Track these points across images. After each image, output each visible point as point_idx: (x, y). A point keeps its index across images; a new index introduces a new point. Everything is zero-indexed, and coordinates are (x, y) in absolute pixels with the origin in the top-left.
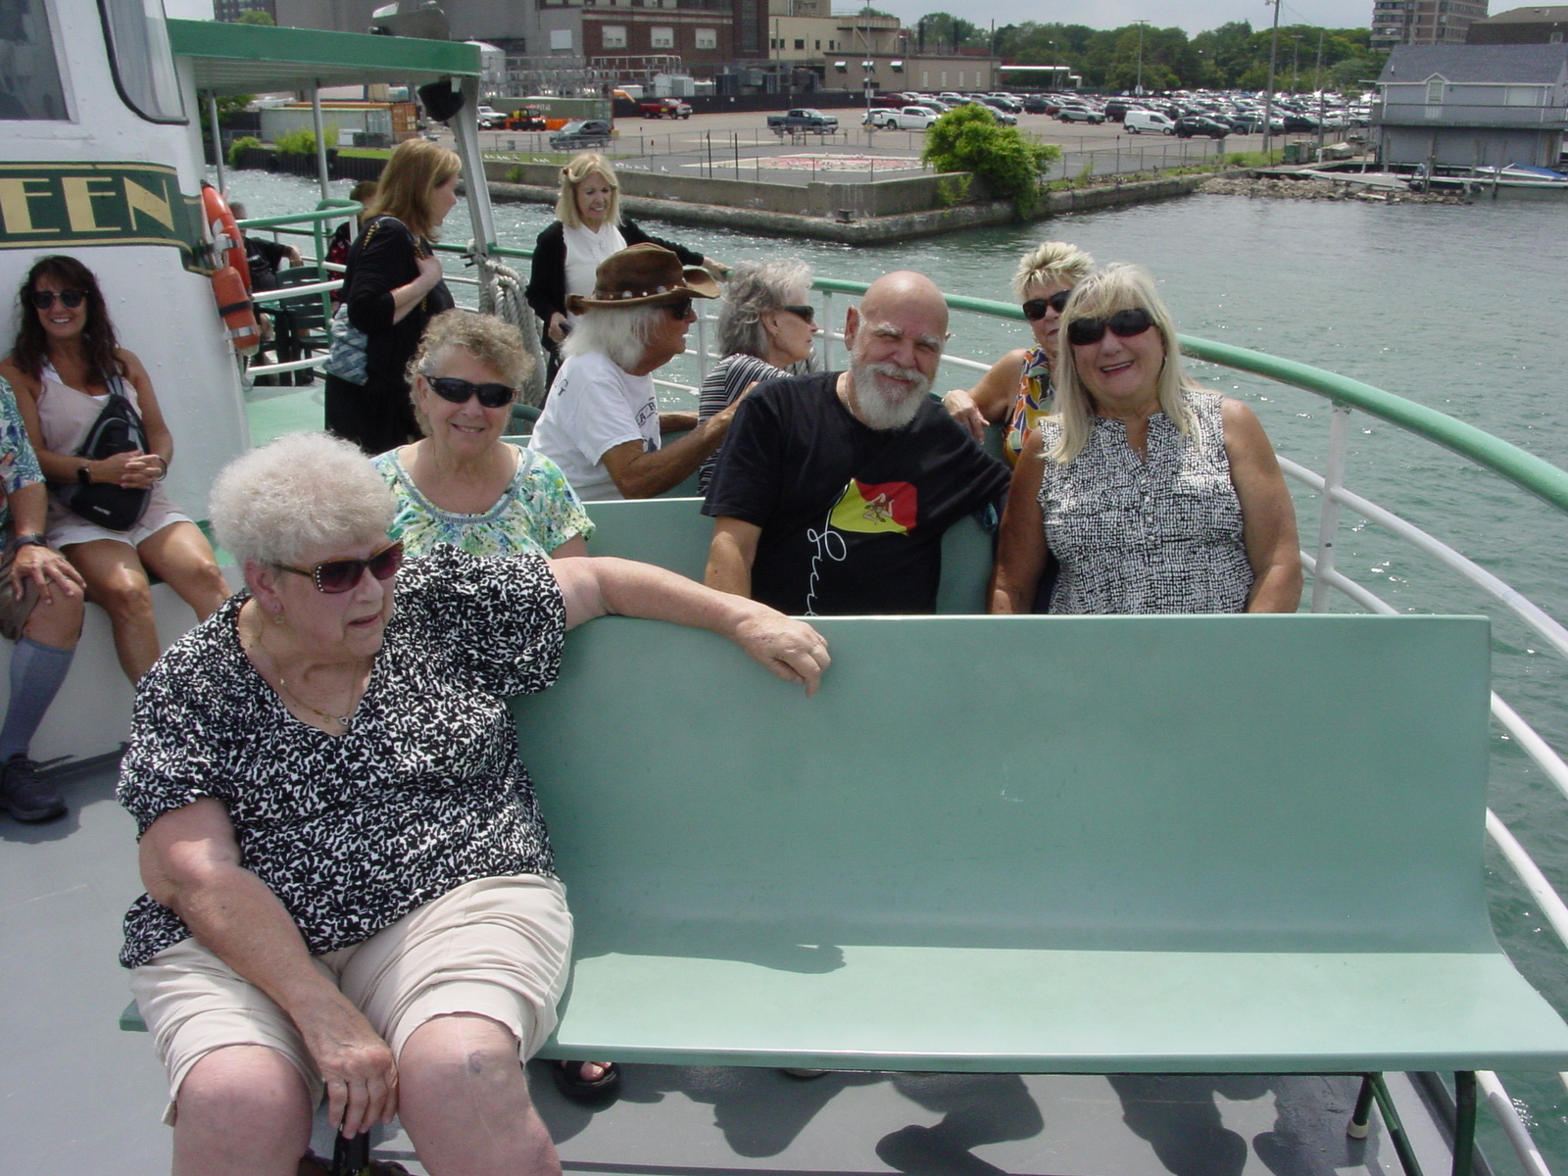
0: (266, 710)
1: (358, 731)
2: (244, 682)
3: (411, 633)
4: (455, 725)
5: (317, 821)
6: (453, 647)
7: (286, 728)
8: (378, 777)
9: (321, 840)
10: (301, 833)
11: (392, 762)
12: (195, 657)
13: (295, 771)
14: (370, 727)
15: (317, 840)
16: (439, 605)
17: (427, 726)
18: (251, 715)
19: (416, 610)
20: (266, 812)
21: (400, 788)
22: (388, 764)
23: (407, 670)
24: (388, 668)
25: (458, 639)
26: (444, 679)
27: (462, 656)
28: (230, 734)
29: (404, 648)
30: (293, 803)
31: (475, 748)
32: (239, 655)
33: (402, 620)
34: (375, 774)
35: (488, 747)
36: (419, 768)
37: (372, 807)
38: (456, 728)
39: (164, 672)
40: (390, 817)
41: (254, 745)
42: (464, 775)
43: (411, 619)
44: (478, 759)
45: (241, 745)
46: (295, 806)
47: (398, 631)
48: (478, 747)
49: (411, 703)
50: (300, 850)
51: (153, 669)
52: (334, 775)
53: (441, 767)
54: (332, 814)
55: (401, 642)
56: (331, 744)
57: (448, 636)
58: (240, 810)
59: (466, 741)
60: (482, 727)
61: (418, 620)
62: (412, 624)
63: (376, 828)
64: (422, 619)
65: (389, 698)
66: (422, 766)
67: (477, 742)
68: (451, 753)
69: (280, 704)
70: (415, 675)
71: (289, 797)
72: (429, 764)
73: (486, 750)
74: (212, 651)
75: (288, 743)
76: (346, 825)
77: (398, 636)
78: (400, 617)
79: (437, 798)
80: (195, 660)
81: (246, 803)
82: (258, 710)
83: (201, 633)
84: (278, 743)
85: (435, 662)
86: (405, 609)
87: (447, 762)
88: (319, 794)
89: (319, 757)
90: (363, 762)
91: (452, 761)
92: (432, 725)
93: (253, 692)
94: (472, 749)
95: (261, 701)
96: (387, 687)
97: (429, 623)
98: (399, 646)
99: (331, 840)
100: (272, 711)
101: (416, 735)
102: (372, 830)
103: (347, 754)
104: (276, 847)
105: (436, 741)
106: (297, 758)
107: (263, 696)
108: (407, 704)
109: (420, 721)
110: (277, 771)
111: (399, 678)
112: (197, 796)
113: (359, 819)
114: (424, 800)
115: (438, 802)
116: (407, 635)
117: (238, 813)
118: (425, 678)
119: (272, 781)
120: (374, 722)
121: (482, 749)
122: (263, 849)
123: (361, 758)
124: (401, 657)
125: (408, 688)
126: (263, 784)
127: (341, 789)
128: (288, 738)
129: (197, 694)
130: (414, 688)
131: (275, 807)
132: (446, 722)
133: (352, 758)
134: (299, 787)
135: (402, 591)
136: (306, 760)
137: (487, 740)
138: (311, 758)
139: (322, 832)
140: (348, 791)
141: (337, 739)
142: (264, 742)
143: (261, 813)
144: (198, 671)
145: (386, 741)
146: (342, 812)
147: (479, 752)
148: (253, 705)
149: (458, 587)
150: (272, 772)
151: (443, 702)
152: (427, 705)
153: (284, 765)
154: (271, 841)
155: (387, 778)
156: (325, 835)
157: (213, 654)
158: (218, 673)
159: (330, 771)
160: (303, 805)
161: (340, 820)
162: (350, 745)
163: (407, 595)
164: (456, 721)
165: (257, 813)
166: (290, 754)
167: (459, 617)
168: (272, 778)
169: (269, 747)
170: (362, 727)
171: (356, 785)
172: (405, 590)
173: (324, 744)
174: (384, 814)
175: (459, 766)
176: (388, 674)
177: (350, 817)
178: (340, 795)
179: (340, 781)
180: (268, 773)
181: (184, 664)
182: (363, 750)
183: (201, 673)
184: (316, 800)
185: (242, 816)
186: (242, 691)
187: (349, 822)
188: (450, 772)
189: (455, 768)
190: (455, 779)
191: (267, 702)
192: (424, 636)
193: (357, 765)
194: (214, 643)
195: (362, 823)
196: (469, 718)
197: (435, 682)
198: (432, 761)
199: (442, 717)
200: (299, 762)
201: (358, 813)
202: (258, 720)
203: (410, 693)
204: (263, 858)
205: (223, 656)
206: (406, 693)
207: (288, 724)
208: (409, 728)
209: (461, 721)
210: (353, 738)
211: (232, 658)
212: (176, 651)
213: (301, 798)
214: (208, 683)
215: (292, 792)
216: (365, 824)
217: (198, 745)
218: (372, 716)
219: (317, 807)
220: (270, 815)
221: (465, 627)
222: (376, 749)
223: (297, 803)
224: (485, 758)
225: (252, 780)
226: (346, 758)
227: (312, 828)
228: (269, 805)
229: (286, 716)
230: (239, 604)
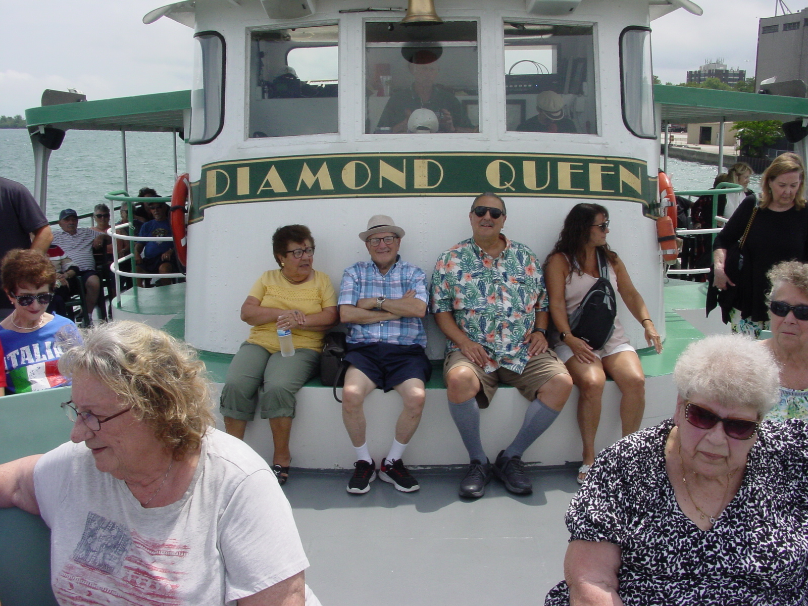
0: (663, 500)
1: (717, 530)
2: (656, 478)
3: (767, 478)
4: (781, 549)
5: (675, 584)
6: (792, 492)
7: (673, 516)
8: (722, 565)
9: (675, 597)
10: (664, 588)
11: (733, 558)
12: (636, 450)
13: (672, 545)
14: (725, 530)
15: (672, 596)
16: (790, 463)
17: (761, 543)
18: (654, 500)
19: (774, 463)
20: (647, 564)
21: (733, 578)
22: (730, 558)
23: (759, 501)
24: (747, 496)
25: (796, 488)
26: (780, 513)
27: (796, 499)
28: (638, 507)
29: (761, 486)
30: (665, 564)
31: (790, 568)
32: (660, 458)
33: (764, 468)
34: (720, 563)
35: (798, 569)
36: (750, 568)
37: (712, 587)
38: (781, 551)
39: (616, 451)
40: (721, 597)
41: (650, 519)
42: (778, 583)
43: (769, 469)
44: (790, 575)
45: (642, 516)
46: (666, 566)
47: (759, 474)
48: (792, 568)
49: (755, 523)
50: (660, 598)
51: (611, 447)
52: (695, 555)
53: (765, 573)
54: (686, 581)
55: (760, 482)
56: (698, 534)
57: (791, 484)
58: (632, 556)
59: (786, 562)
60: (798, 556)
61: (774, 470)
62: (769, 472)
63: (710, 602)
64: (777, 470)
65: (742, 515)
66: (752, 568)
67: (792, 565)
68: (774, 566)
69: (673, 499)
70: (763, 507)
71: (664, 559)
72: (757, 568)
73: (797, 571)
74: (647, 450)
75: (672, 526)
76: (693, 593)
77: (759, 477)
78: (763, 465)
79: (755, 593)
80: (635, 452)
81: (637, 553)
82: (659, 498)
83: (644, 437)
84: (666, 525)
85: (778, 501)
86: (767, 461)
87: (770, 571)
88: (682, 564)
89: (689, 541)
90: (715, 552)
91: (773, 572)
92: (765, 544)
93: (659, 487)
94: (788, 569)
95: (662, 493)
96: (743, 508)
97: (780, 473)
98: (758, 484)
99: (680, 600)
100: (666, 502)
101: (753, 546)
102: (708, 602)
103: (706, 544)
104: (647, 591)
105: (766, 555)
106: (675, 537)
107: (665, 491)
108: (752, 523)
109: (758, 538)
110: (661, 541)
111: (752, 504)
112: (601, 539)
113: (702, 592)
114: (746, 592)
115: (755, 597)
116: (764, 478)
117: (631, 557)
118: (769, 510)
119: (656, 546)
120: (728, 528)
121: (795, 570)
122: (638, 589)
123: (714, 549)
124: (758, 491)
125: (756, 512)
126: (650, 546)
127: (697, 565)
128: (673, 523)
129: (628, 475)
130: (761, 514)
131: (654, 562)
132: (775, 545)
133: (709, 548)
134: (672, 556)
135: (768, 449)
136: (681, 540)
137: (799, 565)
138: (684, 539)
139: (677, 592)
140: (701, 568)
141: (703, 532)
142: (656, 519)
143: (644, 563)
144: (635, 459)
145: (732, 542)
146: (692, 583)
147: (792, 571)
148: (657, 494)
149: (805, 454)
150: (658, 541)
151: (777, 531)
152: (766, 529)
153: (666, 539)
154: (644, 586)
155: (727, 568)
156: (678, 594)
157: (647, 452)
158: (644, 465)
159: (693, 552)
160: (671, 567)
161: (689, 588)
162: (710, 538)
163: (771, 453)
164: (782, 546)
165: (642, 562)
166: (672, 534)
167: (801, 473)
168: (657, 544)
169: (659, 524)
170: (720, 528)
171: (707, 566)
172: (770, 449)
173: (694, 533)
174: (718, 593)
175: (777, 577)
176: (746, 500)
177: (696, 589)
178: (694, 569)
179: (697, 559)
180: (655, 540)
181: (628, 452)
182: (717, 544)
183: (636, 461)
184: (679, 566)
185: (632, 560)
186: (653, 483)
187: (695, 592)
188: (770, 578)
189: (774, 577)
190: (771, 583)
191: (665, 495)
192: (775, 481)
193: (710, 553)
194: (650, 446)
195: (703, 595)
196: (791, 546)
197: (775, 515)
198: (760, 567)
199: (773, 540)
200: (676, 540)
201: (702, 588)
202: (657, 504)
203: (757, 516)
204: (636, 593)
205: (651, 456)
206: (754, 515)
207: (675, 513)
208: (750, 540)
209: (786, 547)
210: (713, 534)
211: (656, 460)
212: (627, 442)
213: (671, 562)
214: (637, 470)
215: (667, 557)
216: (705, 596)
217: (615, 505)
218: (728, 523)
219: (679, 571)
220: (649, 566)
221: (804, 481)
222: (725, 546)
223: (667, 565)
224: (794, 576)
225: (644, 542)
226: (705, 546)
227: (671, 587)
228: (651, 560)
229: (675, 507)
230: (670, 427)
